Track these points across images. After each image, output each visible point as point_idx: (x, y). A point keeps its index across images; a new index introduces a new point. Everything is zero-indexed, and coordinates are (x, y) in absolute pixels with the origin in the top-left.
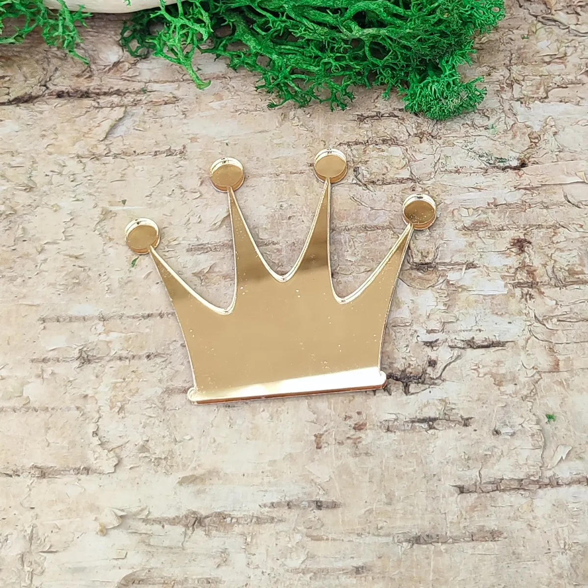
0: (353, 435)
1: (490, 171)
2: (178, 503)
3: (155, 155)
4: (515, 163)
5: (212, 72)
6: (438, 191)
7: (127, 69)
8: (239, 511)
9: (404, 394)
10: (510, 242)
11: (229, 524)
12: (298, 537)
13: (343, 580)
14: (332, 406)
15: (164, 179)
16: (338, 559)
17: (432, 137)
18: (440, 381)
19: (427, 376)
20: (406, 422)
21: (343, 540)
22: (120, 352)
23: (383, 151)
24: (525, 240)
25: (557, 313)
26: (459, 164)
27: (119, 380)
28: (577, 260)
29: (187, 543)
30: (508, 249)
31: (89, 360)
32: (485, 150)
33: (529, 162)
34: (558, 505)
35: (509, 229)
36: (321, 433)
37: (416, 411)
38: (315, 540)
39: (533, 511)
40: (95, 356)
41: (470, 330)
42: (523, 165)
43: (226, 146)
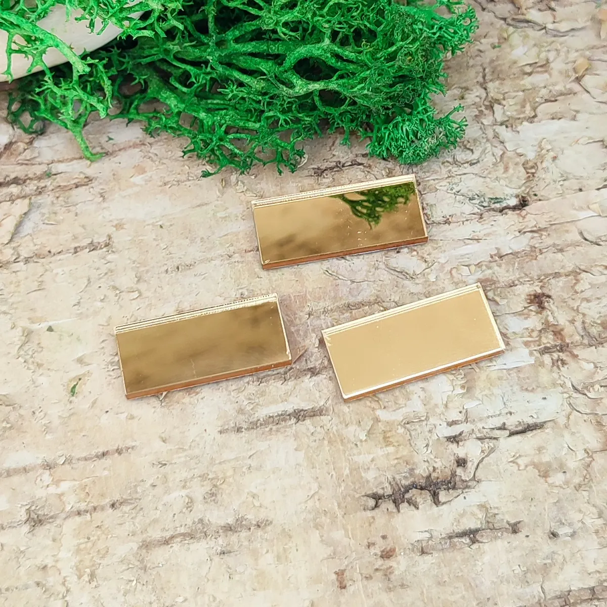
0: (382, 565)
1: (486, 215)
3: (76, 253)
4: (513, 202)
5: (127, 140)
7: (22, 150)
9: (434, 506)
10: (526, 299)
14: (350, 532)
15: (91, 280)
18: (475, 483)
19: (457, 479)
20: (442, 538)
22: (78, 505)
24: (543, 295)
25: (598, 377)
26: (447, 212)
27: (82, 541)
30: (525, 308)
31: (40, 521)
32: (475, 190)
33: (530, 198)
35: (521, 283)
36: (342, 568)
37: (453, 524)
40: (47, 515)
41: (499, 415)
42: (523, 204)
43: (161, 229)
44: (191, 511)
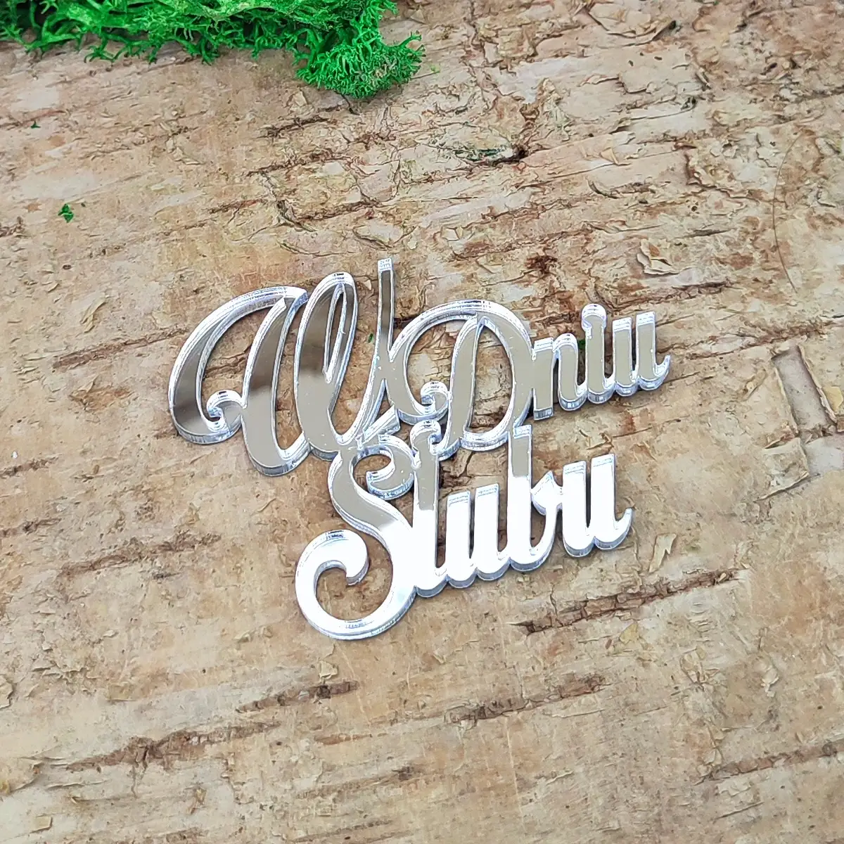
1: (477, 169)
2: (114, 731)
4: (509, 153)
6: (406, 212)
8: (208, 724)
10: (526, 264)
11: (196, 747)
12: (304, 743)
13: (383, 791)
16: (369, 765)
17: (382, 138)
18: (466, 479)
21: (371, 736)
23: (314, 172)
24: (547, 258)
26: (429, 169)
28: (627, 270)
29: (139, 787)
30: (525, 273)
32: (463, 142)
33: (529, 148)
34: (677, 622)
35: (521, 247)
38: (330, 744)
39: (640, 637)
41: (495, 398)
42: (522, 153)
43: (82, 209)
44: (122, 529)
